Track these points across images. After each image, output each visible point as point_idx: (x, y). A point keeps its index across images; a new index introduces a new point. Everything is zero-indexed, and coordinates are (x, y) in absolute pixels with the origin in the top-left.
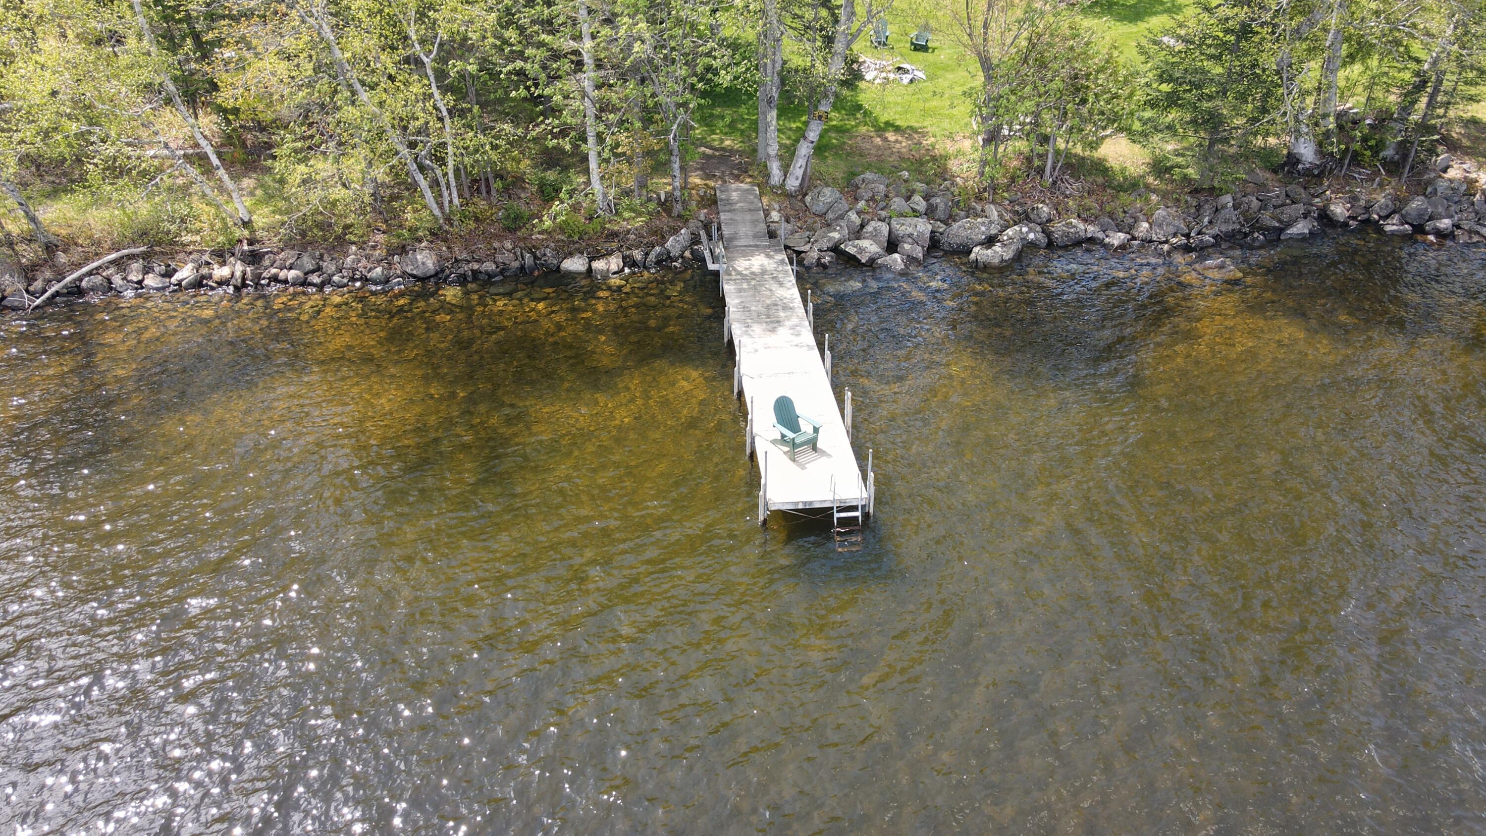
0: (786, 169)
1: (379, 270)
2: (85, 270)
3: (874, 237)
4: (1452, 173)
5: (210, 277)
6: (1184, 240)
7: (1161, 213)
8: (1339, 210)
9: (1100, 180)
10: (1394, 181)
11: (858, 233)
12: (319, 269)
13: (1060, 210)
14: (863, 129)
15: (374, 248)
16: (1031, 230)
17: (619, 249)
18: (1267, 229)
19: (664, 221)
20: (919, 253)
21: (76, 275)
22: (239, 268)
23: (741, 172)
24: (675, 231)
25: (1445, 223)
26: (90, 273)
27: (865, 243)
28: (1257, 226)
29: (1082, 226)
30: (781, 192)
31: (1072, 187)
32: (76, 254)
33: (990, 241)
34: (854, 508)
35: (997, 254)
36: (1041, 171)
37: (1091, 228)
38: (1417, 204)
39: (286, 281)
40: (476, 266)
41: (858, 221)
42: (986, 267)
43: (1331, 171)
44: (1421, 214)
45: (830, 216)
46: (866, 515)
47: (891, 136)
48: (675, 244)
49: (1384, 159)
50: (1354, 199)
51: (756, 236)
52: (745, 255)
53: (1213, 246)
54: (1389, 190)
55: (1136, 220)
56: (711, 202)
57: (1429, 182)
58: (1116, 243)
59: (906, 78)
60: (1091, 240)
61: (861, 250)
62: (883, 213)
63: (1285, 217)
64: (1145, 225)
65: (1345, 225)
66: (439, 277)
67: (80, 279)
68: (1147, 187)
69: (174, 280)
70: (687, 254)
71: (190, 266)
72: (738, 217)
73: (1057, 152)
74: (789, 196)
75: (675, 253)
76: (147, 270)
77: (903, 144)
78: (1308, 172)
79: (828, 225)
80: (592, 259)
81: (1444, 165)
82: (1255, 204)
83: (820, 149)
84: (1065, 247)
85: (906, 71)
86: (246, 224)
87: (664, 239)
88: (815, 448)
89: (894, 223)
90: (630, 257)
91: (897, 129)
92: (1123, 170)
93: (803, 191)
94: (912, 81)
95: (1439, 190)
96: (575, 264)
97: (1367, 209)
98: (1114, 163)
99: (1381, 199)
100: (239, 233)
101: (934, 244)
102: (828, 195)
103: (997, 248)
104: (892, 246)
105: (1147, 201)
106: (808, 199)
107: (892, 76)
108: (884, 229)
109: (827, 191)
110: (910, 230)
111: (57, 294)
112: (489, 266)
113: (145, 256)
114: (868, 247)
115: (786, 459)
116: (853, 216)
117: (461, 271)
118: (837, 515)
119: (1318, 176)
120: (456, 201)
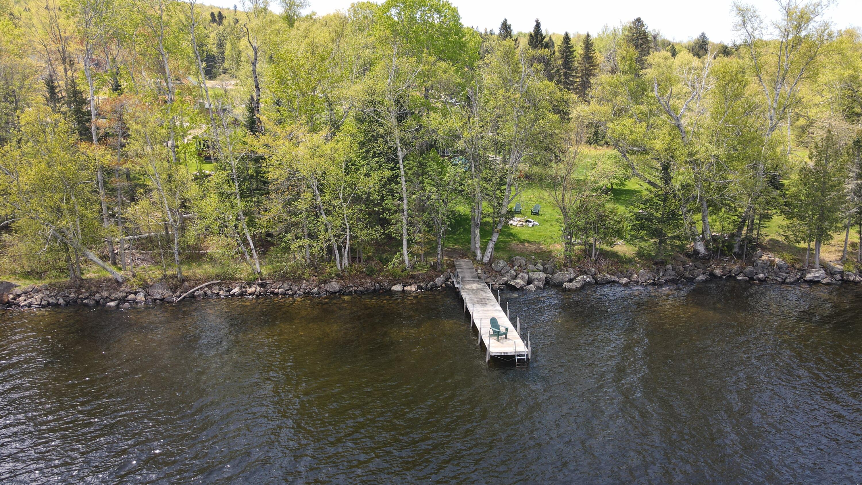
0: (483, 254)
1: (316, 289)
2: (196, 288)
3: (522, 279)
4: (763, 258)
5: (246, 292)
6: (652, 281)
7: (642, 271)
8: (718, 272)
9: (616, 260)
10: (740, 261)
11: (516, 277)
12: (290, 289)
13: (600, 271)
14: (514, 242)
15: (313, 281)
16: (588, 277)
17: (415, 283)
18: (688, 278)
19: (433, 273)
20: (541, 285)
21: (192, 290)
22: (258, 289)
23: (464, 256)
24: (439, 276)
25: (761, 276)
26: (198, 290)
27: (519, 281)
28: (683, 276)
29: (609, 276)
30: (481, 263)
31: (604, 263)
32: (192, 283)
33: (571, 281)
34: (524, 355)
35: (572, 285)
36: (590, 256)
37: (613, 277)
38: (749, 269)
39: (277, 293)
40: (356, 289)
41: (515, 274)
42: (570, 290)
43: (713, 258)
44: (751, 272)
45: (503, 271)
46: (528, 359)
47: (527, 245)
48: (439, 281)
49: (735, 253)
50: (724, 268)
51: (473, 277)
52: (468, 284)
53: (665, 284)
54: (738, 265)
55: (632, 274)
56: (453, 266)
57: (754, 261)
58: (624, 282)
59: (531, 225)
60: (614, 282)
61: (517, 283)
62: (525, 271)
63: (695, 274)
64: (636, 276)
65: (721, 277)
66: (341, 293)
67: (194, 292)
68: (635, 262)
69: (231, 293)
70: (444, 285)
71: (238, 288)
72: (465, 271)
73: (596, 249)
74: (484, 264)
75: (439, 284)
76: (220, 289)
77: (532, 248)
78: (703, 258)
79: (502, 275)
80: (404, 286)
81: (760, 255)
82: (682, 269)
83: (497, 248)
84: (603, 284)
85: (530, 222)
86: (259, 273)
87: (433, 280)
88: (506, 338)
89: (530, 273)
90: (420, 286)
91: (529, 242)
92: (625, 255)
93: (490, 262)
94: (533, 225)
95: (759, 264)
96: (397, 288)
97: (730, 272)
98: (621, 253)
99: (735, 268)
100: (258, 276)
101: (547, 282)
102: (502, 263)
103: (574, 283)
104: (530, 282)
105: (636, 266)
106: (493, 265)
107: (524, 224)
108: (526, 276)
109: (501, 262)
110: (537, 276)
111: (185, 297)
112: (361, 288)
113: (219, 284)
114: (520, 282)
115: (495, 341)
116: (512, 272)
117: (350, 290)
118: (517, 358)
119: (708, 259)
120: (347, 264)
